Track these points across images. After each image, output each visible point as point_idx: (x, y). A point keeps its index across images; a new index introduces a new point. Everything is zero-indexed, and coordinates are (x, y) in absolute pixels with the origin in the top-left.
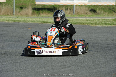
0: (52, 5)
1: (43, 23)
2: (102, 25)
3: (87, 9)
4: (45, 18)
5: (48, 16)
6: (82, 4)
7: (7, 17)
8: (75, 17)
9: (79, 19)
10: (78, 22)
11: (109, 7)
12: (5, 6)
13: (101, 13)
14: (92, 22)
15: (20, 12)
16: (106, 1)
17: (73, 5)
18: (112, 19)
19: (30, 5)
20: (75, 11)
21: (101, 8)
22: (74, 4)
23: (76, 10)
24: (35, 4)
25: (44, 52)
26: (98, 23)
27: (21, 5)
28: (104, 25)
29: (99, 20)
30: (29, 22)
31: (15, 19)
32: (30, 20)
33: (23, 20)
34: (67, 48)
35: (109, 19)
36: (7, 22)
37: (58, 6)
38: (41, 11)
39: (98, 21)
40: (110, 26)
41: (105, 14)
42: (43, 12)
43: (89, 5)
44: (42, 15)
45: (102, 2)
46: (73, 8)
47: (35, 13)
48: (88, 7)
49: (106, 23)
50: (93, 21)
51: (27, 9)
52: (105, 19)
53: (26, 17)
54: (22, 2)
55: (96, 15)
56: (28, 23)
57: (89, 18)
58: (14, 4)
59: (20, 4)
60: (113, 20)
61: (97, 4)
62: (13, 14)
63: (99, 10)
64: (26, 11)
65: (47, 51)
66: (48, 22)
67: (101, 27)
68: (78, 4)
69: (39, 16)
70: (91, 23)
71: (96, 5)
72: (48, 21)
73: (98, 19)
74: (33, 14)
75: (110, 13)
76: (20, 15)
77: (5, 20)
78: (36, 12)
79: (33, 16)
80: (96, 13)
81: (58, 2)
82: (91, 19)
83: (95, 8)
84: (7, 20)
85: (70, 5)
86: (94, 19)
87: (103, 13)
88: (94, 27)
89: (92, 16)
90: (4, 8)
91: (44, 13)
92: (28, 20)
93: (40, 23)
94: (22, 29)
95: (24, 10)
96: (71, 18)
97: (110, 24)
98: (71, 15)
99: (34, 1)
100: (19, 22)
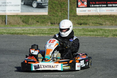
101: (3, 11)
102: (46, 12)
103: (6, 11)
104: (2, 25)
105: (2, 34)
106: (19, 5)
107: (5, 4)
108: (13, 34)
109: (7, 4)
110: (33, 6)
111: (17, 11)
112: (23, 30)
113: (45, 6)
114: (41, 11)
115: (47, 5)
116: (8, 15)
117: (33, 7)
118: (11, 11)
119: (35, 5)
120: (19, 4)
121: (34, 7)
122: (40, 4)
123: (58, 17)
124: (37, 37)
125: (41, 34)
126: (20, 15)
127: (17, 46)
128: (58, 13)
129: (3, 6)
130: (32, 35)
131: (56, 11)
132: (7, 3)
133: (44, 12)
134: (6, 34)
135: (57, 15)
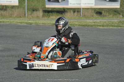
0: (61, 8)
1: (53, 26)
2: (108, 27)
3: (93, 11)
6: (89, 8)
7: (20, 19)
8: (83, 19)
9: (87, 22)
10: (86, 24)
12: (17, 9)
14: (99, 24)
15: (31, 14)
17: (80, 8)
18: (117, 21)
19: (41, 8)
20: (82, 14)
22: (82, 7)
24: (45, 7)
25: (36, 66)
26: (105, 25)
28: (111, 27)
29: (105, 22)
31: (28, 21)
32: (42, 22)
34: (63, 62)
35: (115, 21)
36: (20, 24)
38: (50, 14)
42: (53, 14)
43: (95, 8)
44: (51, 17)
45: (107, 5)
47: (45, 15)
49: (112, 25)
52: (111, 21)
53: (38, 19)
54: (33, 5)
56: (39, 25)
57: (96, 21)
58: (26, 7)
59: (31, 7)
60: (119, 22)
62: (25, 17)
63: (104, 12)
64: (37, 13)
65: (40, 65)
69: (49, 18)
70: (99, 26)
71: (101, 7)
73: (104, 21)
74: (43, 16)
76: (31, 17)
77: (18, 22)
79: (44, 18)
81: (66, 5)
82: (98, 21)
84: (20, 23)
88: (101, 29)
89: (98, 19)
90: (16, 10)
92: (40, 22)
94: (34, 31)
95: (35, 13)
97: (117, 26)
99: (44, 5)
100: (31, 24)
101: (78, 4)
102: (118, 5)
103: (81, 4)
104: (77, 17)
105: (74, 26)
108: (84, 26)
111: (91, 4)
112: (94, 22)
114: (114, 4)
117: (107, 1)
118: (86, 4)
125: (110, 26)
127: (86, 37)
130: (101, 27)
133: (116, 5)
134: (78, 26)
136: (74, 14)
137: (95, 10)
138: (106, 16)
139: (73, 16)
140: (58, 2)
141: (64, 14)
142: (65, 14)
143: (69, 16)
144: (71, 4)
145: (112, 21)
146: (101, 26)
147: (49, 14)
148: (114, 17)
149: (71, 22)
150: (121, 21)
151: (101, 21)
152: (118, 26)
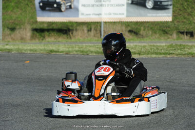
0: (64, 22)
1: (50, 53)
2: (149, 56)
3: (124, 28)
4: (54, 44)
5: (59, 42)
6: (116, 21)
11: (161, 25)
13: (147, 34)
15: (10, 35)
16: (155, 15)
17: (100, 23)
18: (166, 45)
19: (28, 23)
21: (148, 27)
22: (102, 21)
23: (106, 30)
24: (36, 22)
26: (143, 52)
27: (12, 23)
28: (154, 56)
29: (144, 47)
30: (26, 52)
31: (3, 46)
32: (29, 48)
33: (16, 49)
35: (161, 44)
37: (75, 25)
38: (46, 33)
39: (143, 49)
40: (163, 57)
41: (154, 37)
42: (50, 34)
43: (127, 22)
44: (48, 39)
45: (149, 16)
46: (101, 27)
47: (36, 36)
48: (126, 25)
49: (156, 51)
50: (135, 48)
51: (22, 30)
52: (155, 44)
53: (22, 42)
55: (139, 39)
56: (24, 53)
57: (128, 44)
58: (1, 21)
59: (11, 21)
60: (168, 47)
61: (140, 21)
63: (144, 30)
64: (21, 33)
66: (58, 52)
67: (148, 59)
68: (109, 21)
69: (44, 41)
71: (138, 21)
72: (59, 50)
73: (143, 44)
74: (33, 37)
75: (163, 35)
76: (10, 40)
78: (38, 34)
79: (34, 41)
80: (140, 35)
81: (75, 17)
82: (132, 44)
83: (137, 26)
85: (95, 22)
86: (136, 46)
87: (151, 35)
89: (132, 41)
91: (52, 36)
92: (25, 48)
93: (45, 52)
95: (18, 32)
96: (97, 44)
97: (164, 54)
98: (96, 39)
99: (34, 16)
100: (9, 52)
101: (96, 15)
102: (168, 16)
103: (100, 14)
104: (94, 38)
105: (88, 55)
106: (123, 5)
107: (100, 3)
109: (103, 3)
110: (148, 6)
111: (120, 14)
113: (168, 5)
114: (160, 15)
115: (171, 5)
116: (105, 21)
117: (147, 8)
118: (110, 14)
119: (151, 5)
120: (123, 3)
121: (149, 8)
122: (159, 3)
123: (191, 25)
124: (145, 59)
125: (153, 53)
126: (124, 21)
128: (191, 19)
129: (97, 6)
131: (189, 14)
132: (104, 1)
133: (165, 17)
134: (95, 54)
135: (189, 22)
136: (90, 33)
137: (128, 25)
138: (147, 36)
139: (87, 37)
140: (60, 11)
141: (70, 33)
142: (72, 33)
143: (79, 37)
144: (83, 14)
145: (157, 46)
146: (136, 54)
147: (43, 34)
148: (162, 38)
149: (82, 48)
150: (172, 44)
151: (137, 44)
152: (167, 53)
